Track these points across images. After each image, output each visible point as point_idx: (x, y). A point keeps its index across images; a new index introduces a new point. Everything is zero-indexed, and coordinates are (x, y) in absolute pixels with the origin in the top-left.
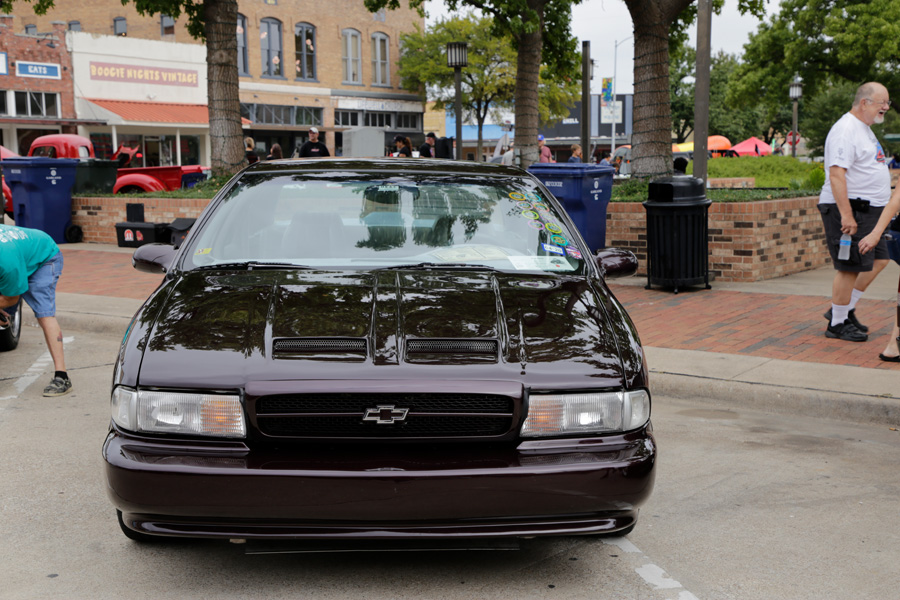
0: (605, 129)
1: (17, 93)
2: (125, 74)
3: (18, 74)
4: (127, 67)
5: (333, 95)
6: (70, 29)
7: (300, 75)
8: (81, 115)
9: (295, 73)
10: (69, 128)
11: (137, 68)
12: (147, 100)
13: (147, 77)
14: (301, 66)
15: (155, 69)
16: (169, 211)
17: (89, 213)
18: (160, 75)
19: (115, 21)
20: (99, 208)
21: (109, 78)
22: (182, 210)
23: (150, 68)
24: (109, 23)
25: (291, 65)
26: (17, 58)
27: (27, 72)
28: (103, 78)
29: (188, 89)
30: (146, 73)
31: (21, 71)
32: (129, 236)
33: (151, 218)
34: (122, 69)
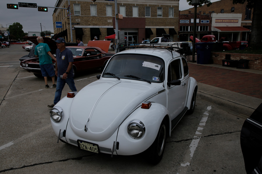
1: (200, 27)
4: (223, 20)
6: (212, 13)
8: (212, 30)
10: (210, 33)
12: (226, 26)
13: (227, 21)
16: (238, 57)
17: (215, 56)
18: (230, 21)
19: (221, 10)
20: (218, 55)
22: (242, 57)
23: (228, 19)
26: (201, 19)
28: (218, 22)
29: (236, 23)
31: (202, 22)
32: (226, 64)
33: (232, 58)
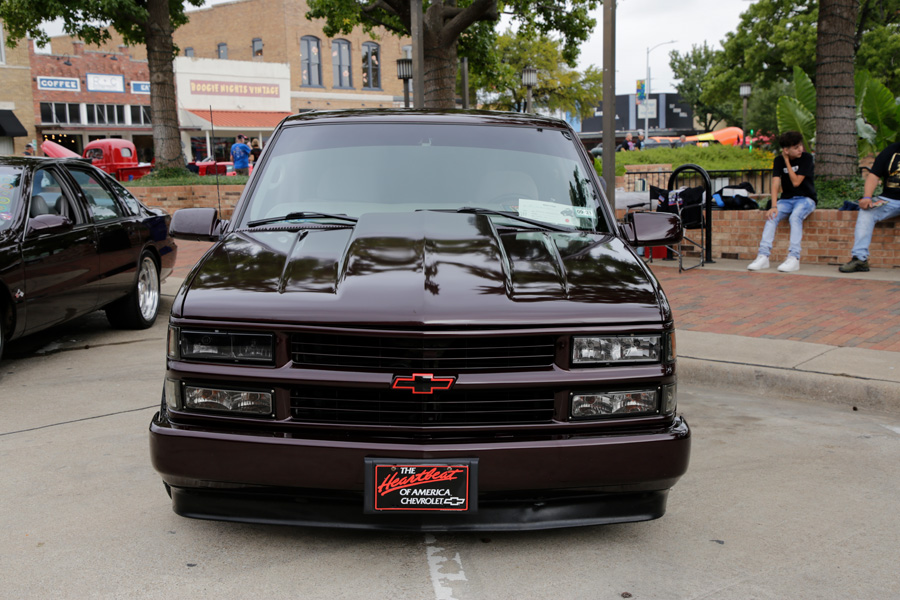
0: (640, 123)
1: (132, 107)
2: (219, 89)
3: (132, 92)
4: (221, 83)
5: (395, 101)
7: (366, 85)
8: (182, 122)
9: (362, 83)
11: (229, 84)
12: (238, 109)
13: (237, 91)
14: (367, 77)
15: (243, 84)
18: (248, 89)
19: (219, 46)
21: (206, 93)
23: (239, 84)
24: (215, 48)
25: (359, 78)
26: (132, 79)
27: (140, 90)
28: (201, 93)
29: (272, 99)
30: (237, 88)
31: (135, 90)
34: (217, 85)
